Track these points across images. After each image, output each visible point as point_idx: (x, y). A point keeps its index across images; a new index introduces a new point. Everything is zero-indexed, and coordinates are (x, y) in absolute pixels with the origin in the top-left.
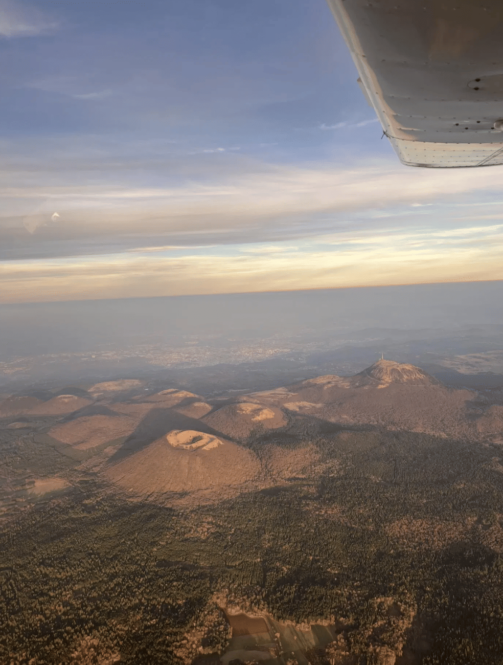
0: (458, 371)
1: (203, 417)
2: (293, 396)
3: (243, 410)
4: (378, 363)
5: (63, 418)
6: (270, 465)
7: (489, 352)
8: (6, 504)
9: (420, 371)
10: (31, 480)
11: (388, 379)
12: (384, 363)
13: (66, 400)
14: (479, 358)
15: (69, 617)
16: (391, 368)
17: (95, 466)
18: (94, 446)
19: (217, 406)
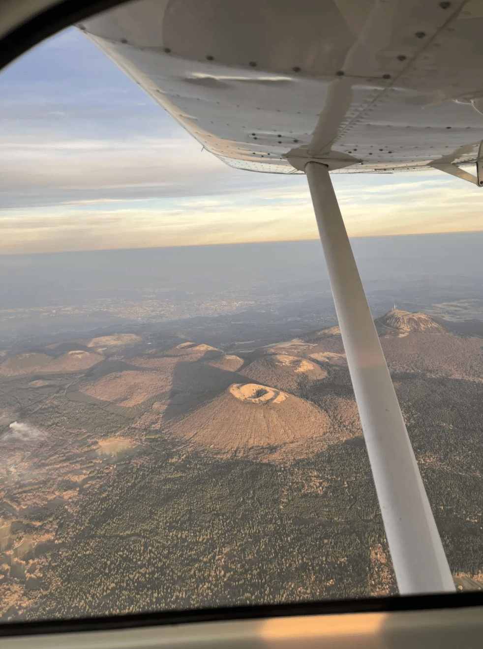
0: (444, 318)
1: (239, 370)
2: (314, 347)
3: (282, 362)
4: (392, 313)
5: (83, 375)
6: (339, 416)
7: (461, 301)
8: (85, 466)
9: (433, 320)
10: (93, 440)
11: (406, 328)
12: (399, 313)
13: (80, 356)
14: (457, 306)
15: (240, 583)
16: (408, 318)
17: (153, 423)
18: (140, 403)
19: (248, 359)
